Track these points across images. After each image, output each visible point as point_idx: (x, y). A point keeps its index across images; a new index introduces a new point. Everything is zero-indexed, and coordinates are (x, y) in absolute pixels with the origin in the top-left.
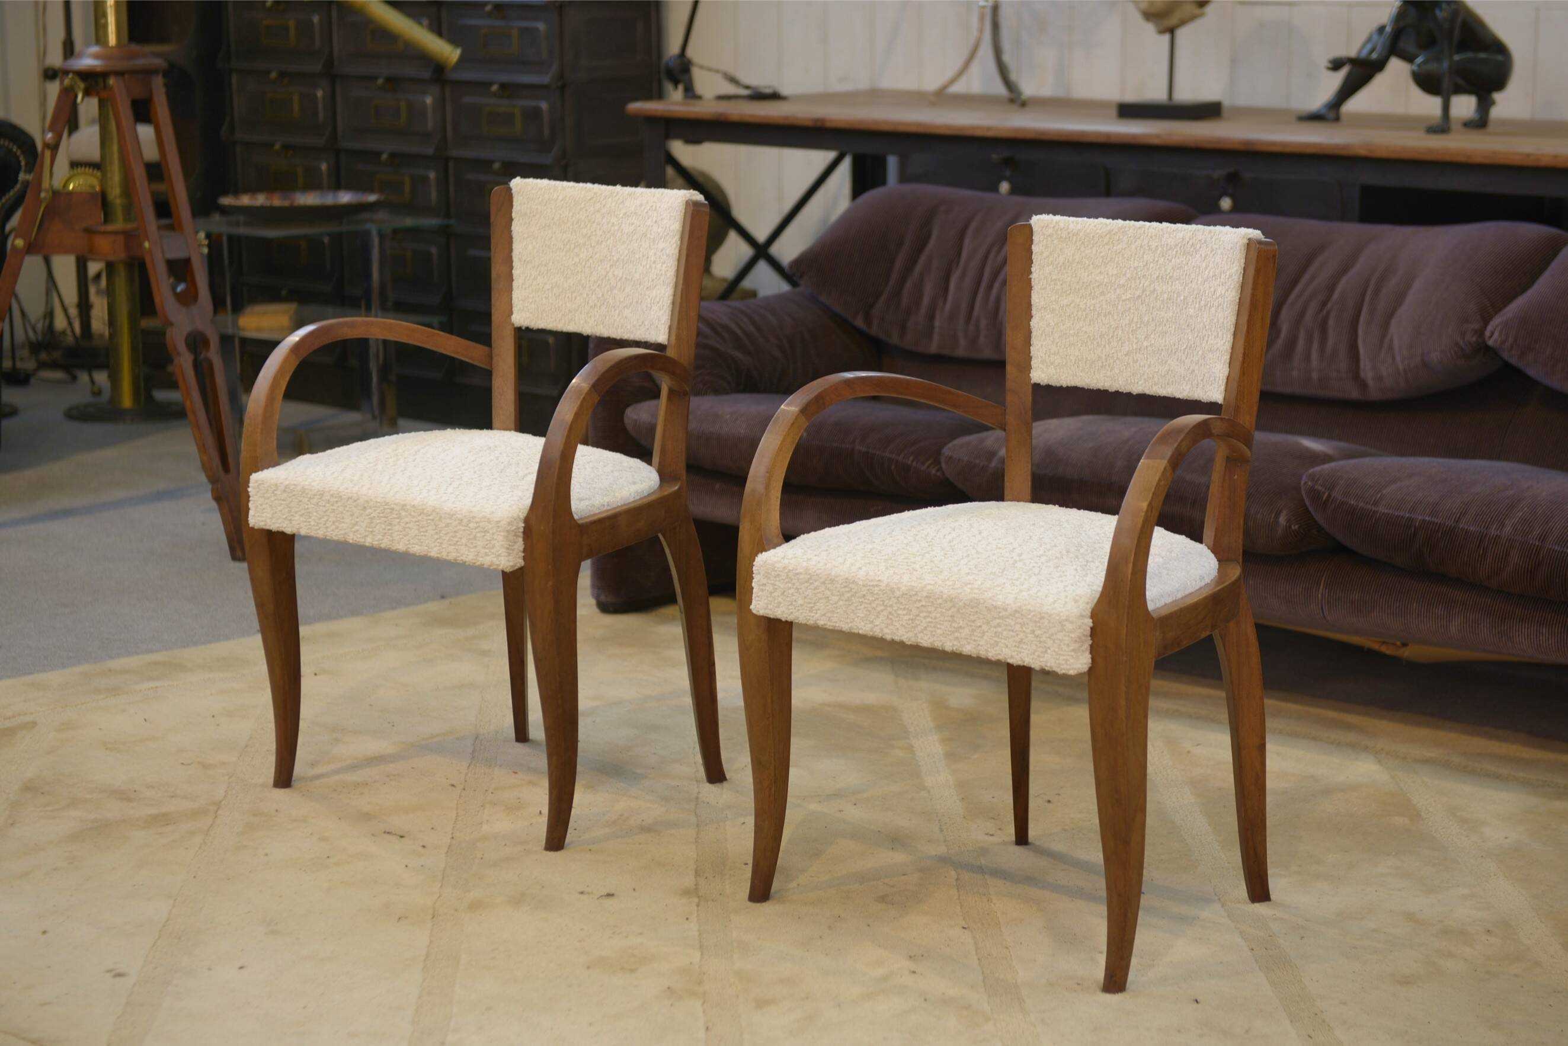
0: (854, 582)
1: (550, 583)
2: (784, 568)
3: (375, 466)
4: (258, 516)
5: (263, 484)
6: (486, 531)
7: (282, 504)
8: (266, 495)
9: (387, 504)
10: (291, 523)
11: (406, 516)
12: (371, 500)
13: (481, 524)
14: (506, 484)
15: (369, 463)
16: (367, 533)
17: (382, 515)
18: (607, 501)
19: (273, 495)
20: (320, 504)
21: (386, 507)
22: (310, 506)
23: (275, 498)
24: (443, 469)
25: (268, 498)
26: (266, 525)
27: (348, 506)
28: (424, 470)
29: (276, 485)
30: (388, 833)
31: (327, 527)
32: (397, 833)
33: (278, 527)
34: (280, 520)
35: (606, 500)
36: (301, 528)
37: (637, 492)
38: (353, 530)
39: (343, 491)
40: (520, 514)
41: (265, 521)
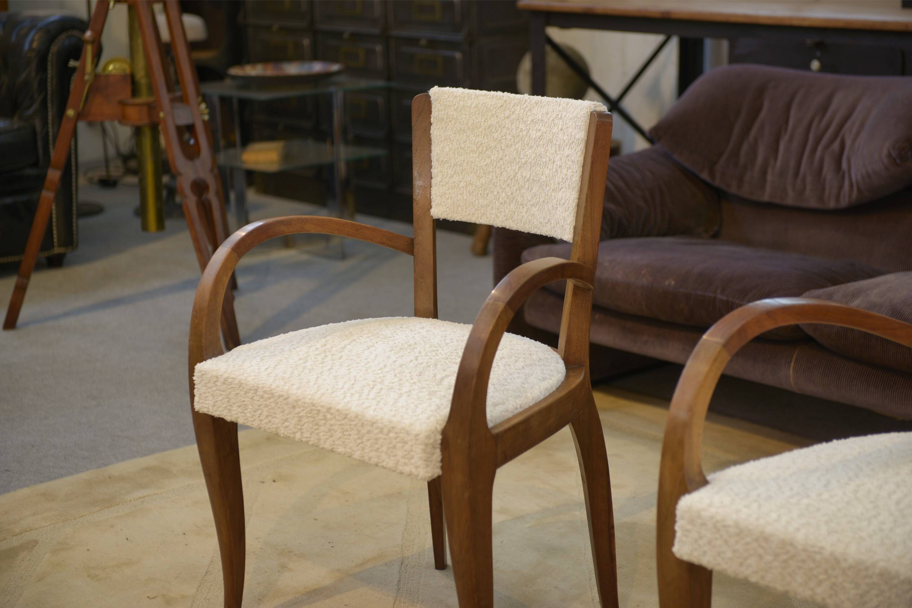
0: (792, 544)
1: (467, 495)
3: (305, 362)
4: (202, 403)
5: (205, 374)
6: (405, 443)
7: (221, 395)
8: (208, 385)
9: (314, 405)
10: (230, 412)
11: (331, 419)
12: (300, 400)
13: (401, 435)
14: (425, 390)
15: (300, 359)
16: (296, 430)
17: (309, 415)
18: (520, 403)
19: (214, 385)
20: (255, 398)
21: (313, 408)
22: (246, 399)
23: (216, 388)
24: (366, 370)
25: (211, 388)
26: (208, 411)
27: (279, 403)
28: (349, 370)
29: (217, 377)
31: (261, 420)
33: (219, 415)
34: (220, 409)
35: (519, 402)
36: (239, 418)
37: (547, 389)
38: (284, 425)
39: (275, 389)
40: (438, 426)
41: (208, 408)
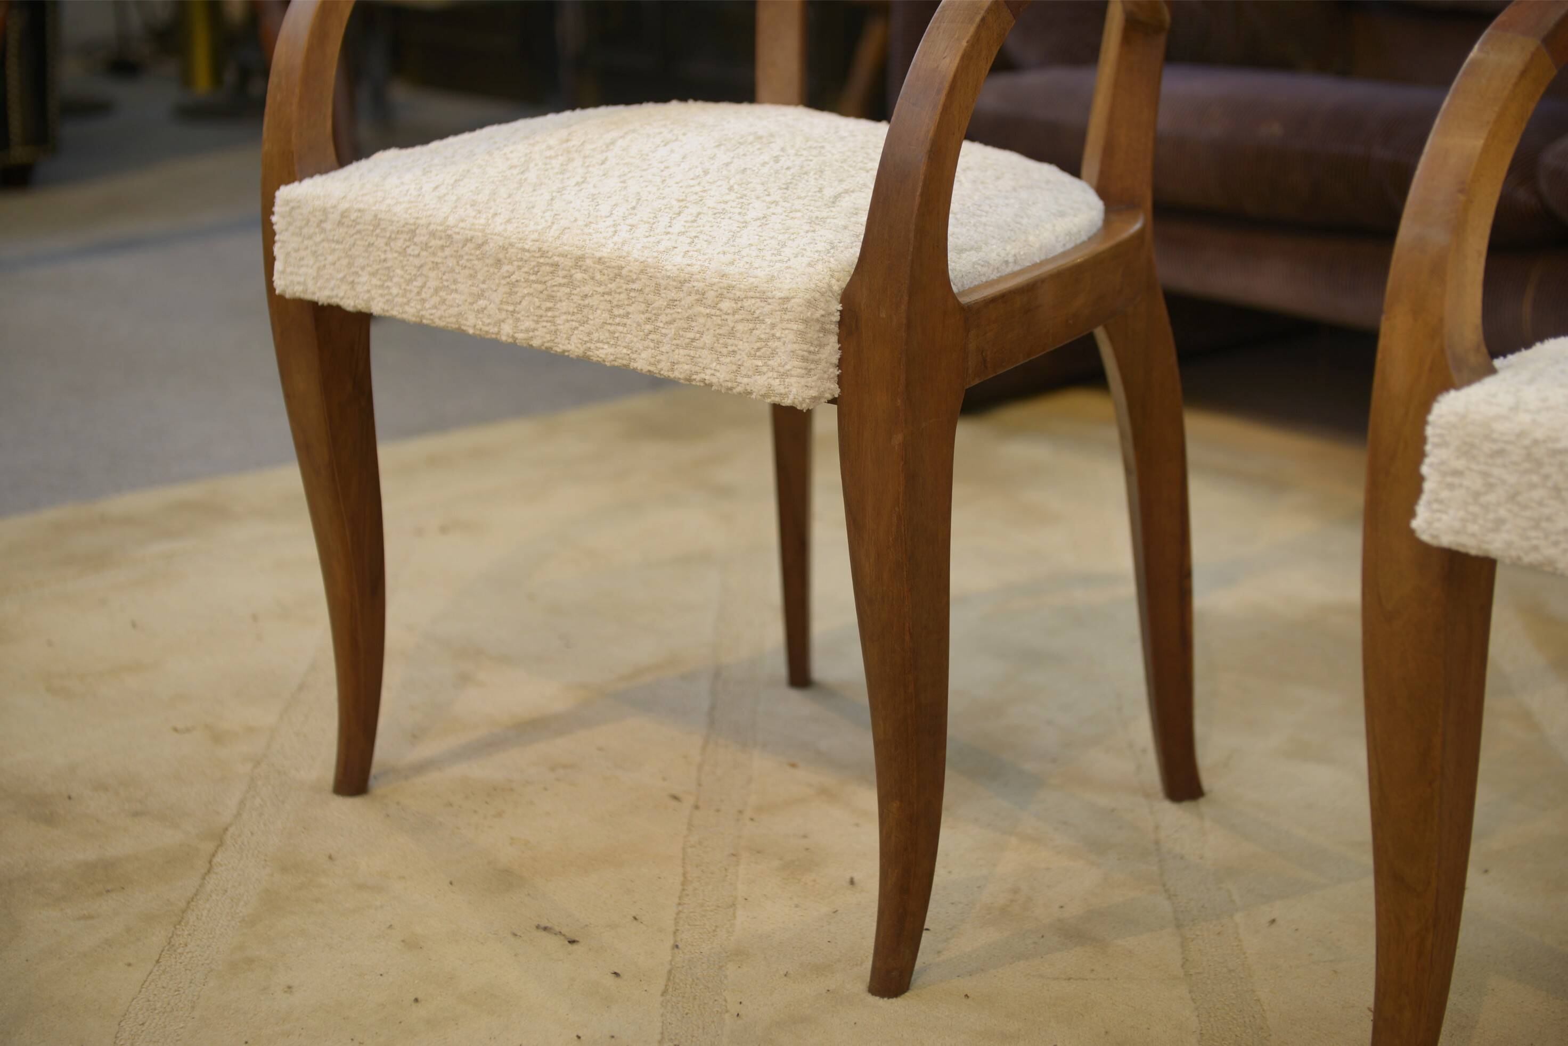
1: (898, 439)
2: (1521, 434)
3: (522, 173)
4: (292, 273)
5: (299, 207)
6: (758, 320)
7: (334, 250)
8: (305, 231)
9: (543, 254)
10: (353, 289)
11: (584, 282)
12: (511, 245)
13: (746, 304)
14: (799, 214)
15: (512, 167)
16: (503, 315)
17: (533, 278)
18: (1013, 252)
19: (317, 230)
20: (409, 251)
21: (542, 260)
22: (389, 256)
23: (322, 236)
24: (663, 181)
25: (310, 237)
26: (305, 291)
27: (466, 257)
28: (624, 182)
29: (325, 211)
30: (545, 929)
31: (423, 301)
32: (563, 931)
33: (329, 297)
34: (332, 283)
35: (1011, 250)
36: (373, 299)
37: (1069, 234)
38: (476, 307)
39: (456, 226)
40: (834, 282)
41: (305, 283)
